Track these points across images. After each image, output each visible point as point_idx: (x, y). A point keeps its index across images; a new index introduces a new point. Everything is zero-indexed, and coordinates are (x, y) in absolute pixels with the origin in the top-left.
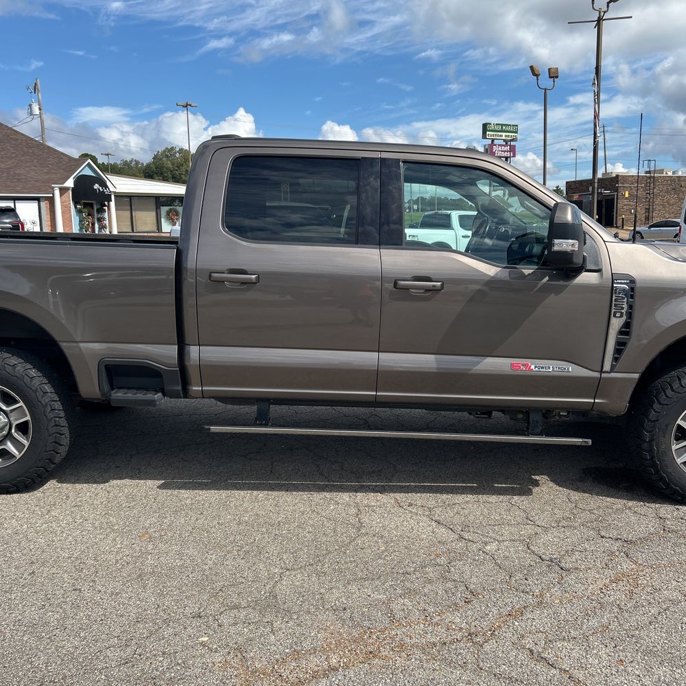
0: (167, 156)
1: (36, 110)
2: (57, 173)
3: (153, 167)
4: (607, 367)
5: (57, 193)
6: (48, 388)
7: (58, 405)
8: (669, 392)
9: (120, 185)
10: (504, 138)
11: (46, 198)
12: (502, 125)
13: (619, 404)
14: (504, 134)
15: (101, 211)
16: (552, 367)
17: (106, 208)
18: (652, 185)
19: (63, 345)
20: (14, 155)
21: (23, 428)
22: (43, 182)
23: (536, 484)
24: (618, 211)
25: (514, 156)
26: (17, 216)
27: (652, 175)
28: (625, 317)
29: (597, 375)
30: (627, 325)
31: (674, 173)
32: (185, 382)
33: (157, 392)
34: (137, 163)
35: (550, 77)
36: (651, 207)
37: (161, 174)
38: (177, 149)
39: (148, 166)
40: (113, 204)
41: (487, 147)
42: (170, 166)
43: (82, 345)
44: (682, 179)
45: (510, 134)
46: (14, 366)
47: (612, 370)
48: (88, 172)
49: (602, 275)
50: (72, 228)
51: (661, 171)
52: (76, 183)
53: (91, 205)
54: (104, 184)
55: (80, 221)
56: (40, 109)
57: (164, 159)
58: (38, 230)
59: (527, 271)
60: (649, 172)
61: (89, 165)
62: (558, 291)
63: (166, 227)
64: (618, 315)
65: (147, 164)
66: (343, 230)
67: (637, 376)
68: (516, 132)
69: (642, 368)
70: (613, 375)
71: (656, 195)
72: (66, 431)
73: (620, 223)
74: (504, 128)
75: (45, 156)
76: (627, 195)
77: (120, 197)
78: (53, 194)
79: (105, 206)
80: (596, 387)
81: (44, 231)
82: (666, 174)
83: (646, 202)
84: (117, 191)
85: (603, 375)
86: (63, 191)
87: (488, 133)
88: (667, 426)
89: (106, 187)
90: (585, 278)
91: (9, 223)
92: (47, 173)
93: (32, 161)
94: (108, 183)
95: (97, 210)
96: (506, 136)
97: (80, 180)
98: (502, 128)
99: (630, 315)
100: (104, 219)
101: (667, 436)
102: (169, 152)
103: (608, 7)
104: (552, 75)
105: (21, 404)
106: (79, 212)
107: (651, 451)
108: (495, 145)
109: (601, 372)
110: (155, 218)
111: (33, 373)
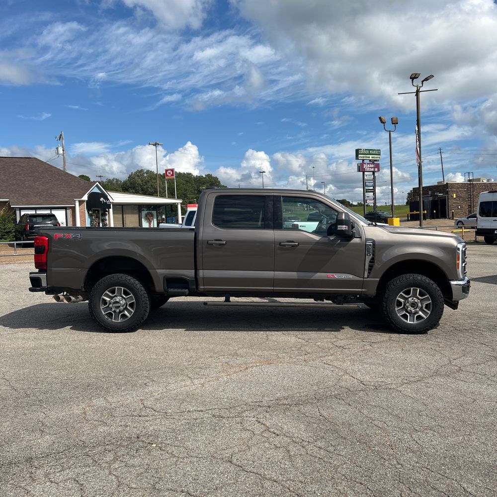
0: (138, 176)
1: (61, 152)
2: (77, 192)
3: (129, 184)
4: (366, 276)
5: (77, 204)
6: (143, 288)
7: (146, 295)
8: (392, 286)
9: (117, 198)
10: (371, 158)
11: (71, 208)
12: (369, 150)
13: (372, 291)
14: (371, 156)
15: (104, 215)
16: (343, 276)
17: (107, 213)
18: (472, 189)
19: (150, 271)
20: (50, 181)
21: (131, 305)
22: (69, 198)
23: (343, 328)
24: (449, 207)
25: (379, 171)
26: (56, 219)
27: (472, 182)
28: (371, 255)
29: (362, 279)
30: (373, 259)
31: (488, 181)
32: (197, 285)
33: (186, 289)
34: (117, 180)
35: (393, 124)
36: (472, 204)
37: (134, 188)
38: (145, 171)
39: (125, 183)
40: (111, 210)
41: (359, 165)
42: (140, 182)
43: (157, 270)
44: (492, 185)
45: (375, 156)
46: (130, 280)
47: (368, 277)
48: (97, 190)
49: (361, 239)
50: (85, 224)
51: (479, 180)
52: (89, 197)
53: (98, 211)
54: (106, 198)
55: (91, 222)
56: (63, 150)
57: (136, 178)
58: (65, 226)
59: (332, 238)
60: (470, 180)
61: (97, 186)
62: (344, 246)
63: (145, 225)
64: (369, 255)
65: (124, 182)
66: (260, 223)
67: (378, 279)
68: (380, 155)
69: (380, 276)
70: (368, 279)
71: (475, 196)
72: (148, 306)
73: (451, 215)
74: (371, 152)
75: (70, 181)
76: (455, 196)
77: (116, 205)
78: (75, 205)
79: (107, 211)
80: (362, 284)
81: (69, 226)
82: (482, 181)
83: (468, 200)
84: (114, 202)
85: (365, 279)
86: (81, 202)
87: (359, 155)
88: (392, 300)
89: (108, 199)
90: (356, 240)
91: (50, 224)
92: (71, 192)
93: (62, 184)
94: (109, 197)
95: (102, 214)
96: (372, 157)
97: (92, 196)
98: (369, 152)
99: (374, 255)
100: (106, 220)
101: (393, 304)
102: (140, 173)
103: (422, 84)
104: (393, 122)
105: (132, 295)
106: (90, 216)
107: (386, 311)
108: (365, 164)
109: (364, 278)
110: (138, 219)
111: (137, 282)
